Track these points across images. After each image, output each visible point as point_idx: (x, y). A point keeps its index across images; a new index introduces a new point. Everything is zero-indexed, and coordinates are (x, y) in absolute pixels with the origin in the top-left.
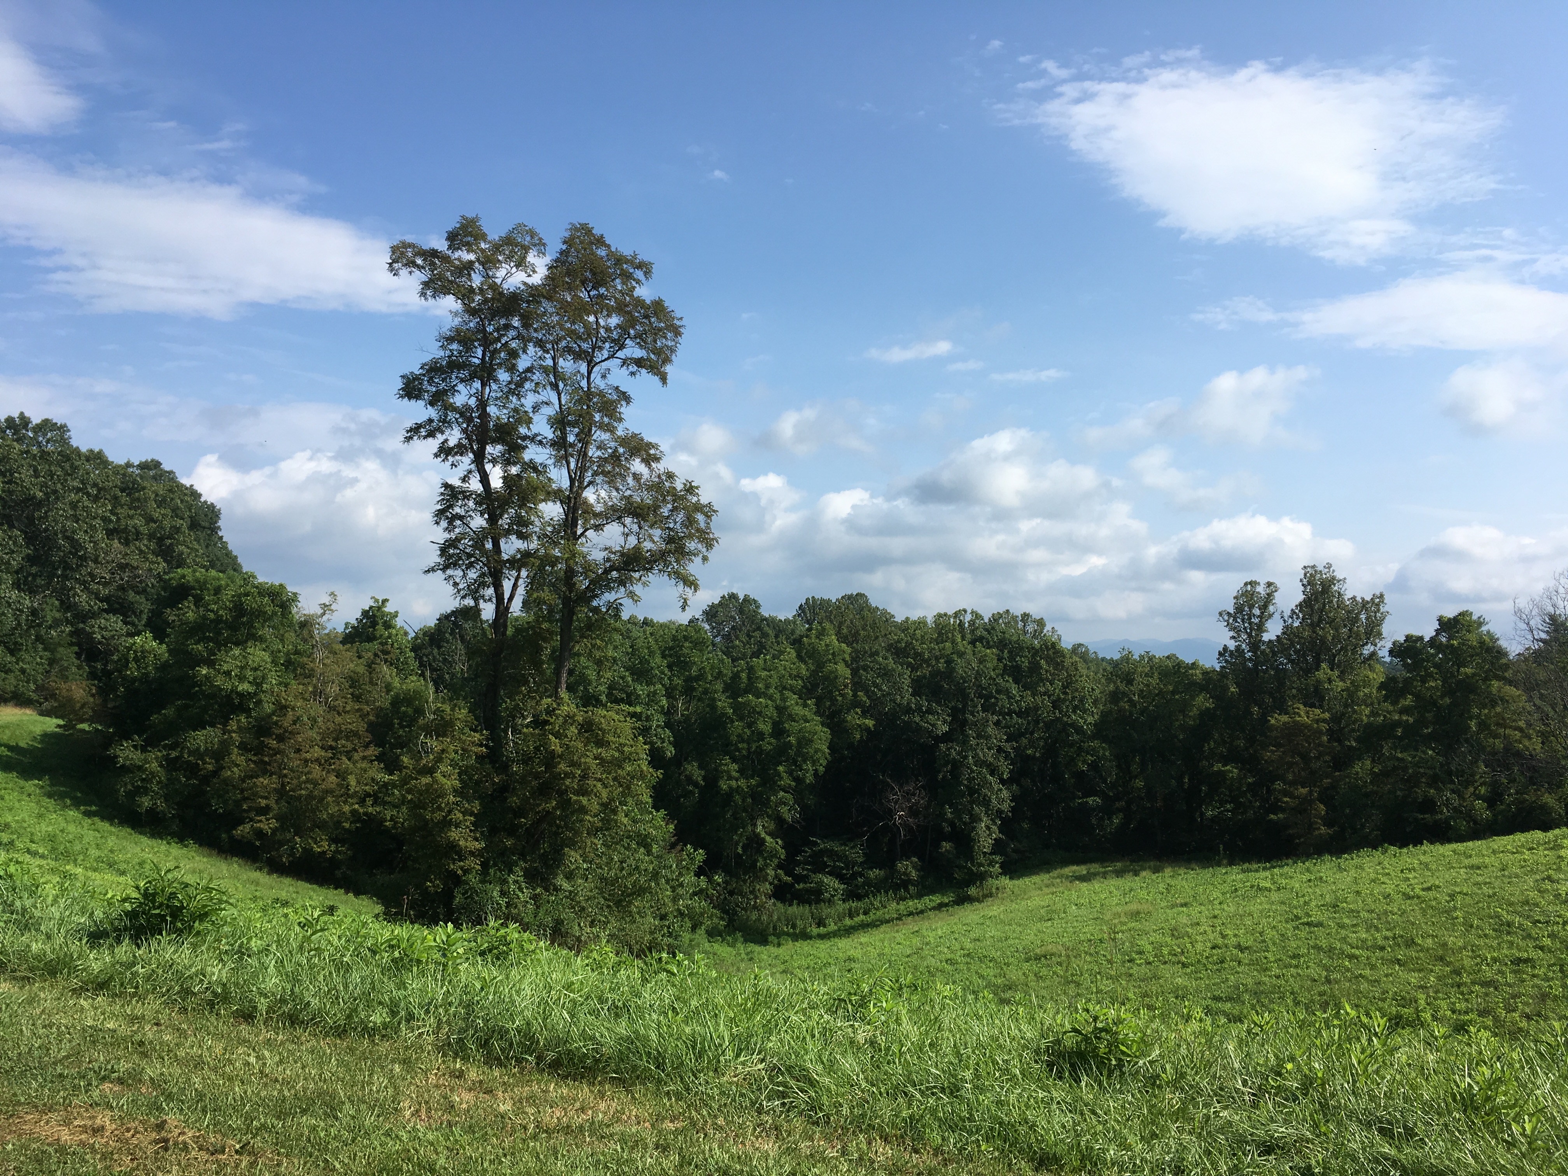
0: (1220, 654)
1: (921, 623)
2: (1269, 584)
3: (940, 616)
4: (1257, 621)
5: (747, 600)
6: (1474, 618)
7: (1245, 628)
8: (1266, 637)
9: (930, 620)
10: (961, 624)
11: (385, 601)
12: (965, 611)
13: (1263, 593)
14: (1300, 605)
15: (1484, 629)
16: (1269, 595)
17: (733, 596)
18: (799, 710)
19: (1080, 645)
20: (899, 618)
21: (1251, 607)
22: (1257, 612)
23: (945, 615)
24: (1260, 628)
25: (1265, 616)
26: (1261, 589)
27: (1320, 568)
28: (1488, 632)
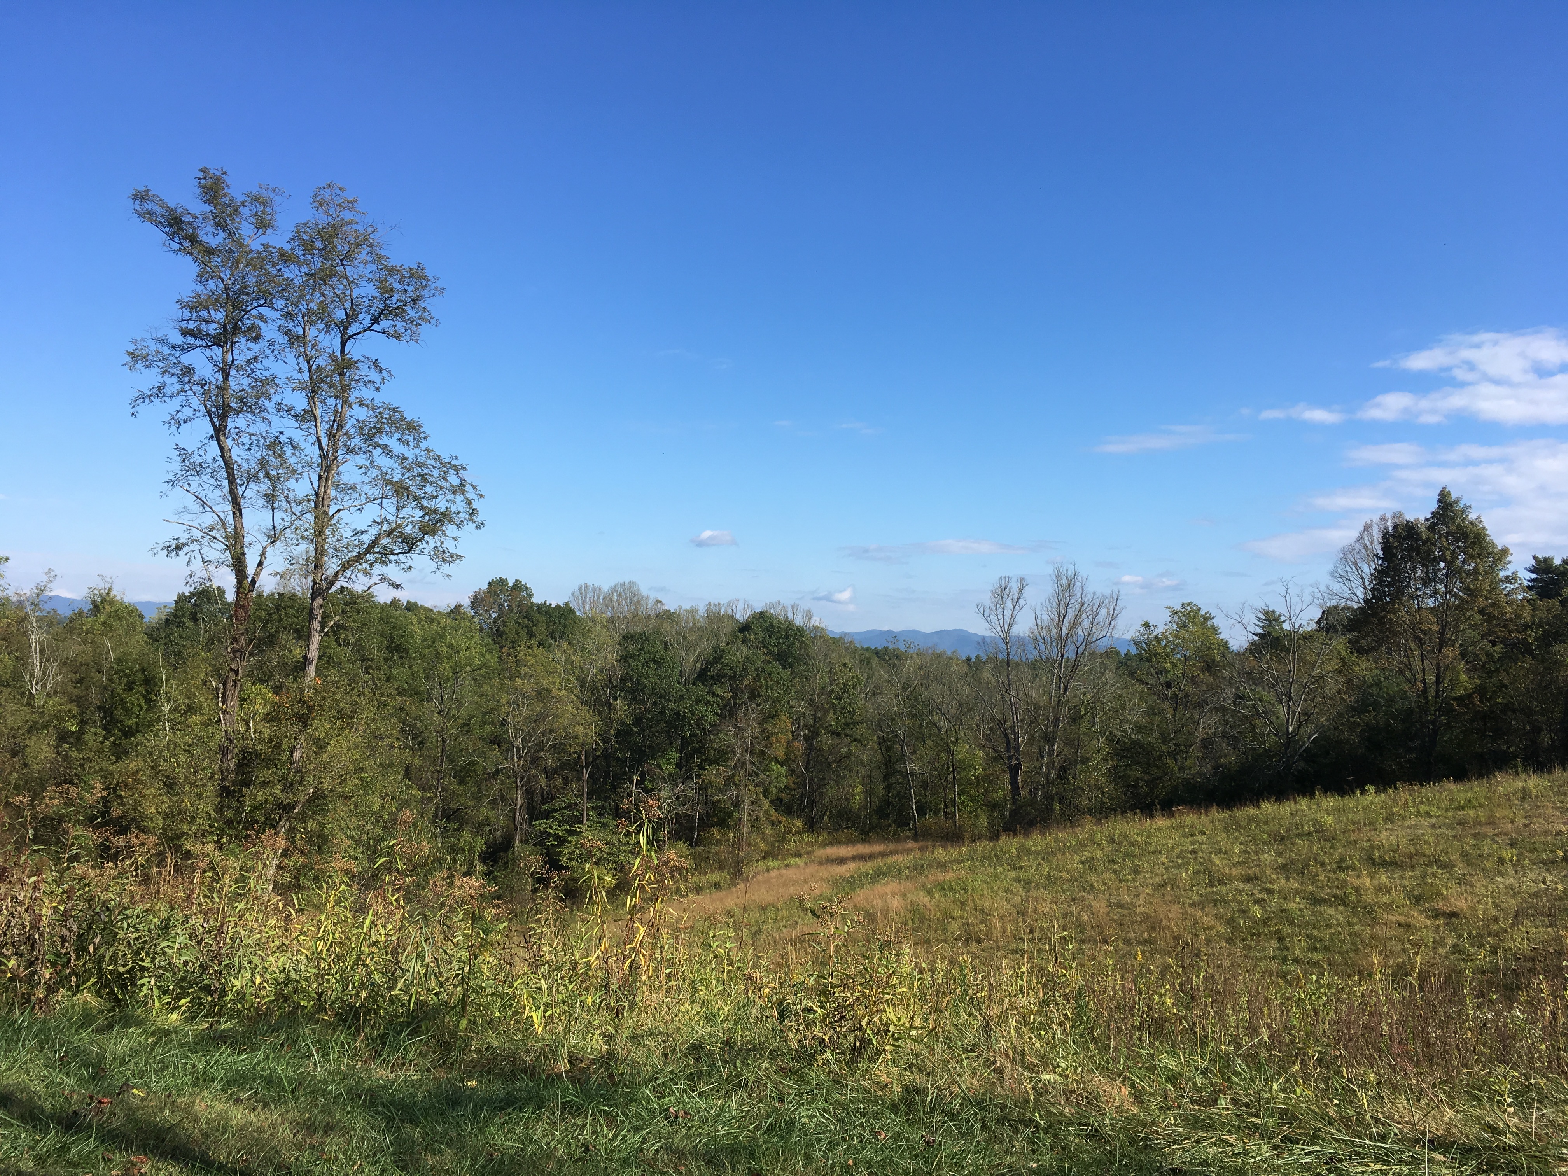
1: (693, 612)
2: (1022, 579)
3: (710, 604)
4: (1008, 613)
5: (518, 586)
6: (1202, 613)
7: (998, 620)
8: (1017, 631)
9: (702, 610)
12: (738, 601)
13: (1015, 589)
15: (1209, 623)
16: (1021, 590)
17: (502, 582)
19: (846, 634)
20: (671, 608)
22: (1009, 604)
23: (718, 603)
25: (1016, 609)
26: (1014, 584)
28: (1213, 626)
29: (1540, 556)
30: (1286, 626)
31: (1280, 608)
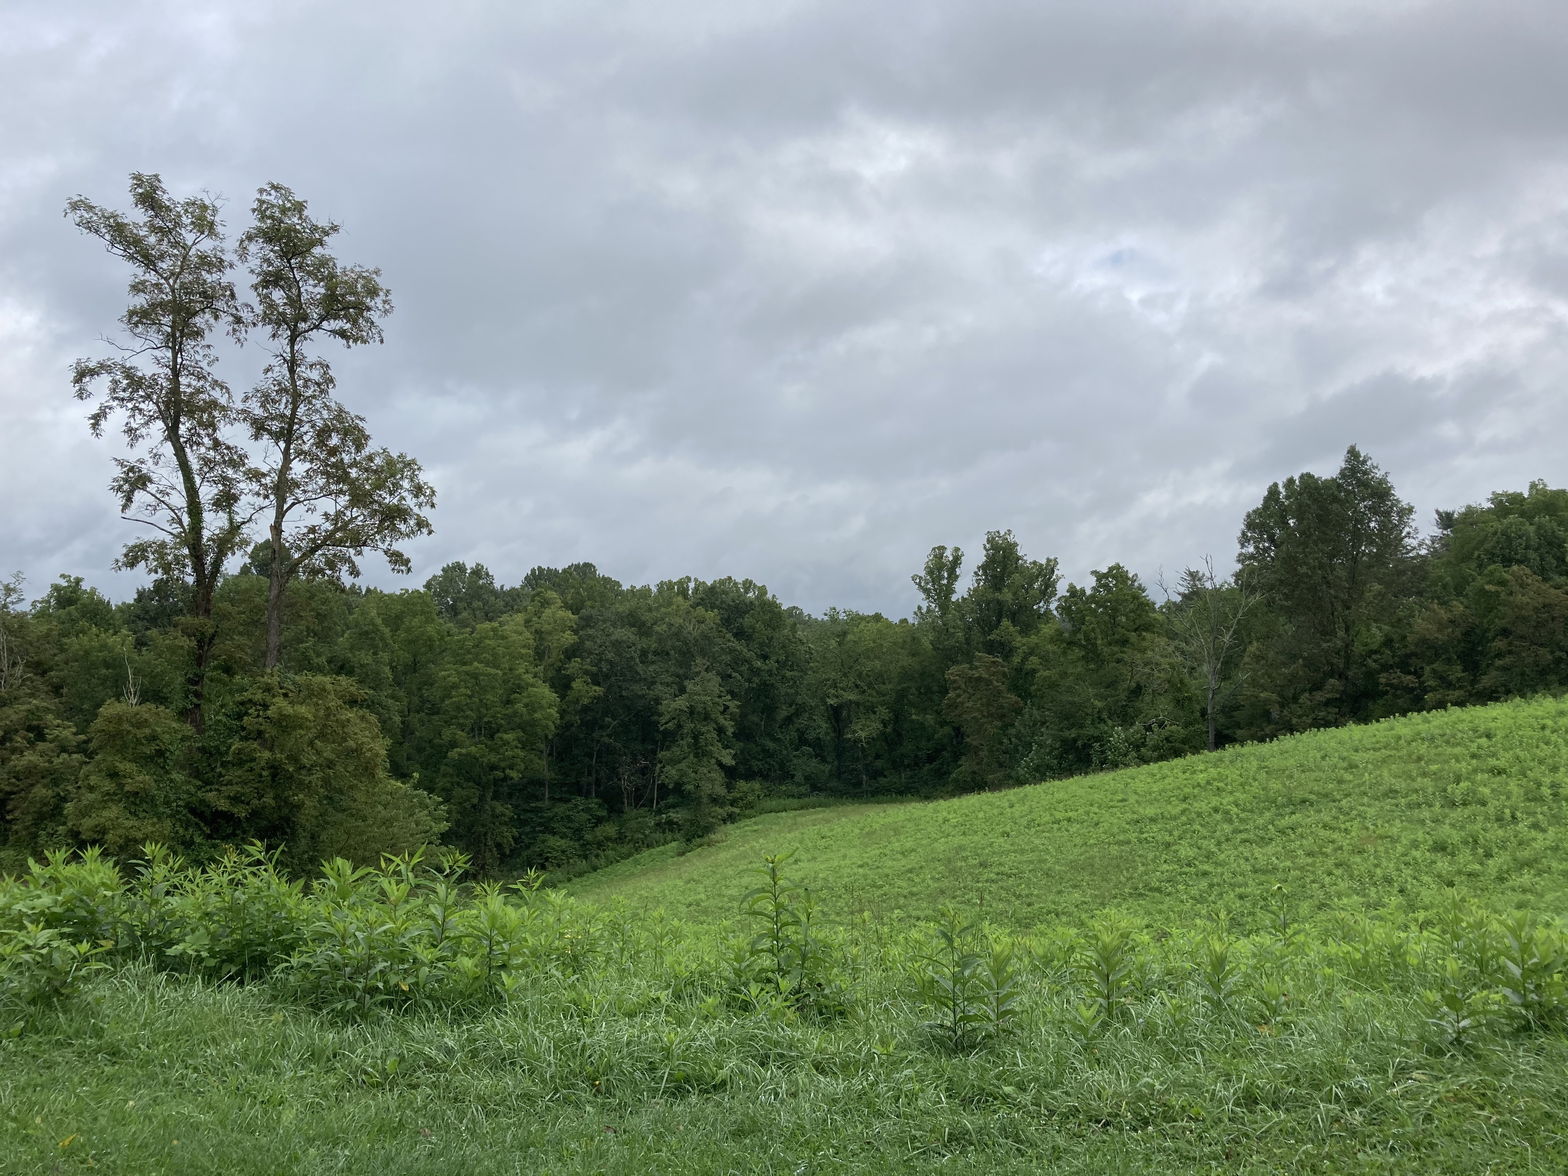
0: (915, 613)
1: (645, 592)
2: (957, 549)
3: (661, 584)
4: (945, 582)
5: (477, 572)
6: (1130, 575)
7: (935, 590)
8: (954, 598)
9: (654, 589)
10: (683, 592)
11: (78, 581)
12: (689, 579)
13: (951, 558)
14: (984, 567)
15: (1136, 584)
16: (956, 559)
17: (459, 567)
18: (529, 678)
19: (794, 608)
20: (625, 587)
21: (940, 569)
22: (946, 575)
23: (670, 582)
24: (950, 590)
25: (953, 577)
26: (949, 555)
27: (1002, 533)
28: (1140, 587)
29: (1441, 510)
30: (1208, 585)
31: (1202, 568)
